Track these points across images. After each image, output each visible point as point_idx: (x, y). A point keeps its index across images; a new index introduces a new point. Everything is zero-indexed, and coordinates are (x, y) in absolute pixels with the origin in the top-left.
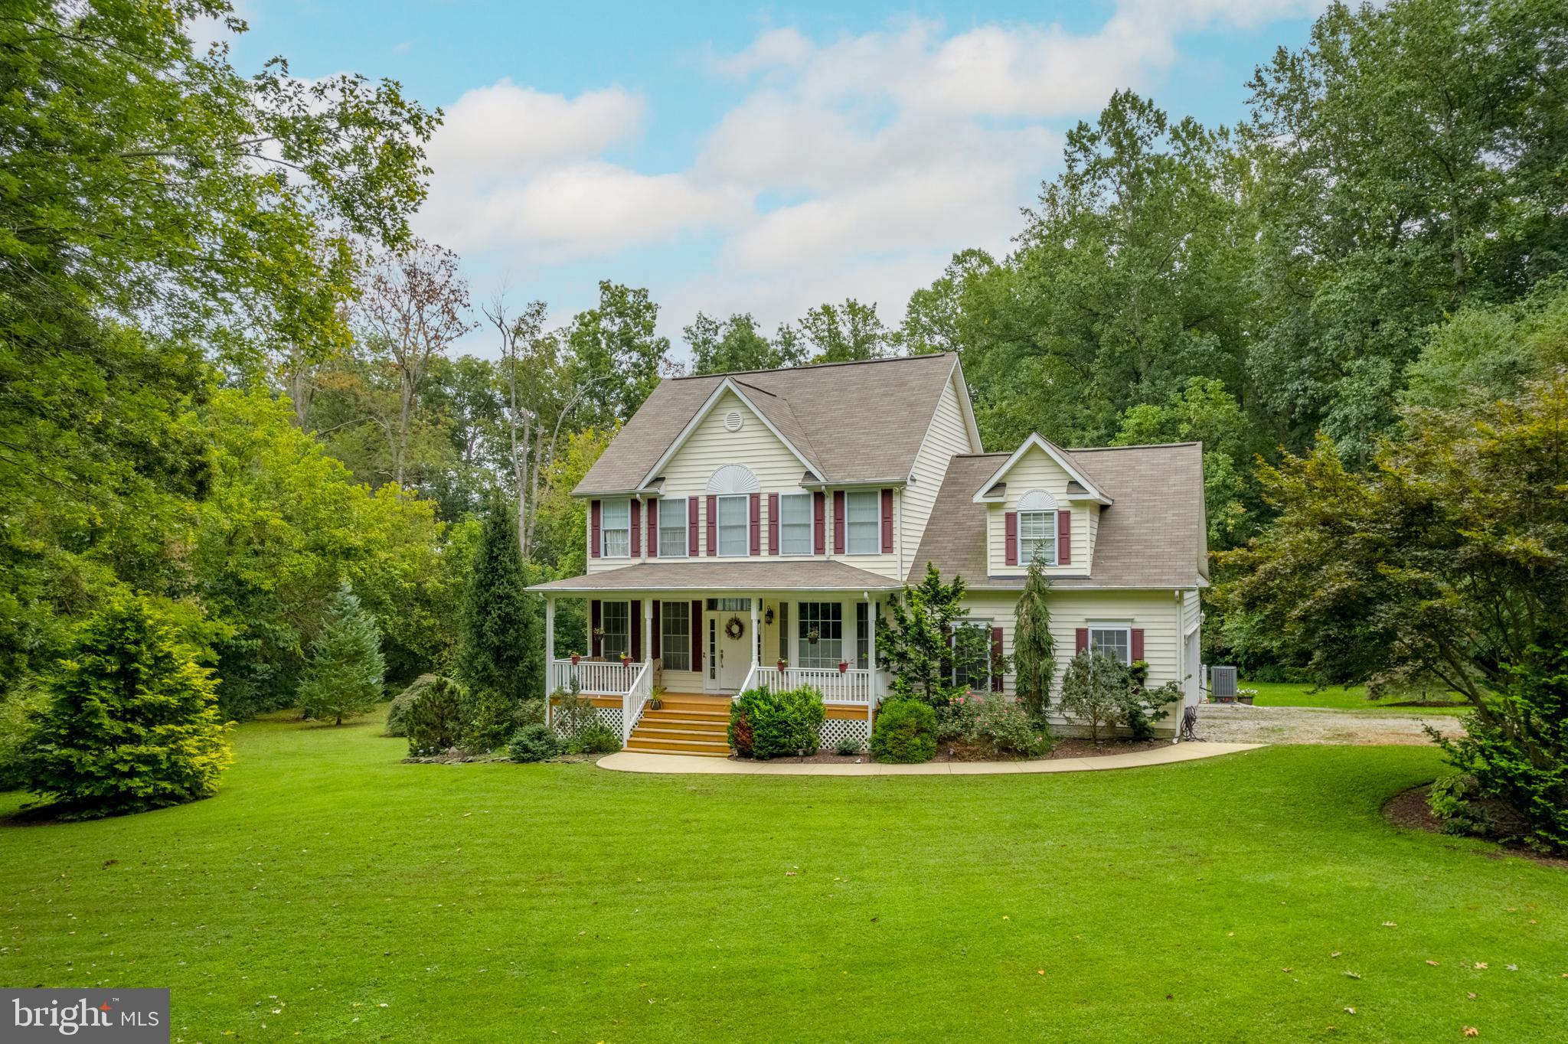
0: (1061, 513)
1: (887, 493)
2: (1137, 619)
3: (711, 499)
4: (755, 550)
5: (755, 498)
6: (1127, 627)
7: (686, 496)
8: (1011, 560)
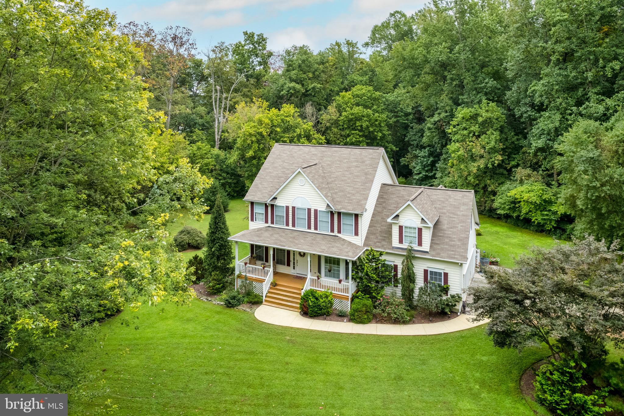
0: (419, 228)
1: (357, 216)
2: (445, 269)
3: (294, 208)
4: (309, 227)
5: (309, 210)
6: (442, 271)
7: (284, 205)
8: (401, 241)
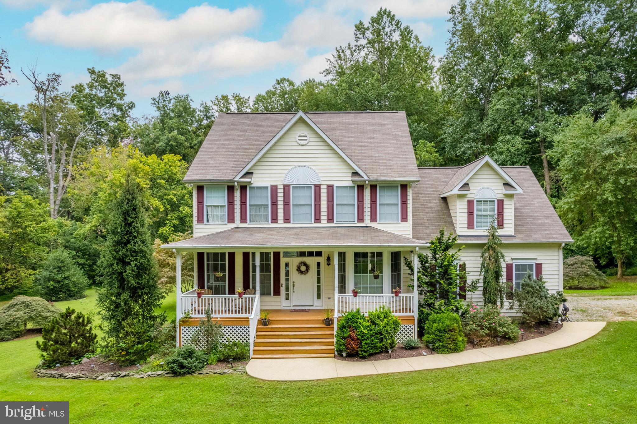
0: (498, 201)
1: (404, 187)
2: (539, 258)
3: (287, 188)
4: (318, 219)
5: (317, 188)
6: (533, 263)
7: (268, 184)
8: (471, 225)
